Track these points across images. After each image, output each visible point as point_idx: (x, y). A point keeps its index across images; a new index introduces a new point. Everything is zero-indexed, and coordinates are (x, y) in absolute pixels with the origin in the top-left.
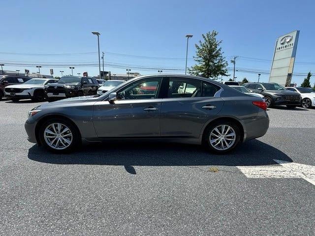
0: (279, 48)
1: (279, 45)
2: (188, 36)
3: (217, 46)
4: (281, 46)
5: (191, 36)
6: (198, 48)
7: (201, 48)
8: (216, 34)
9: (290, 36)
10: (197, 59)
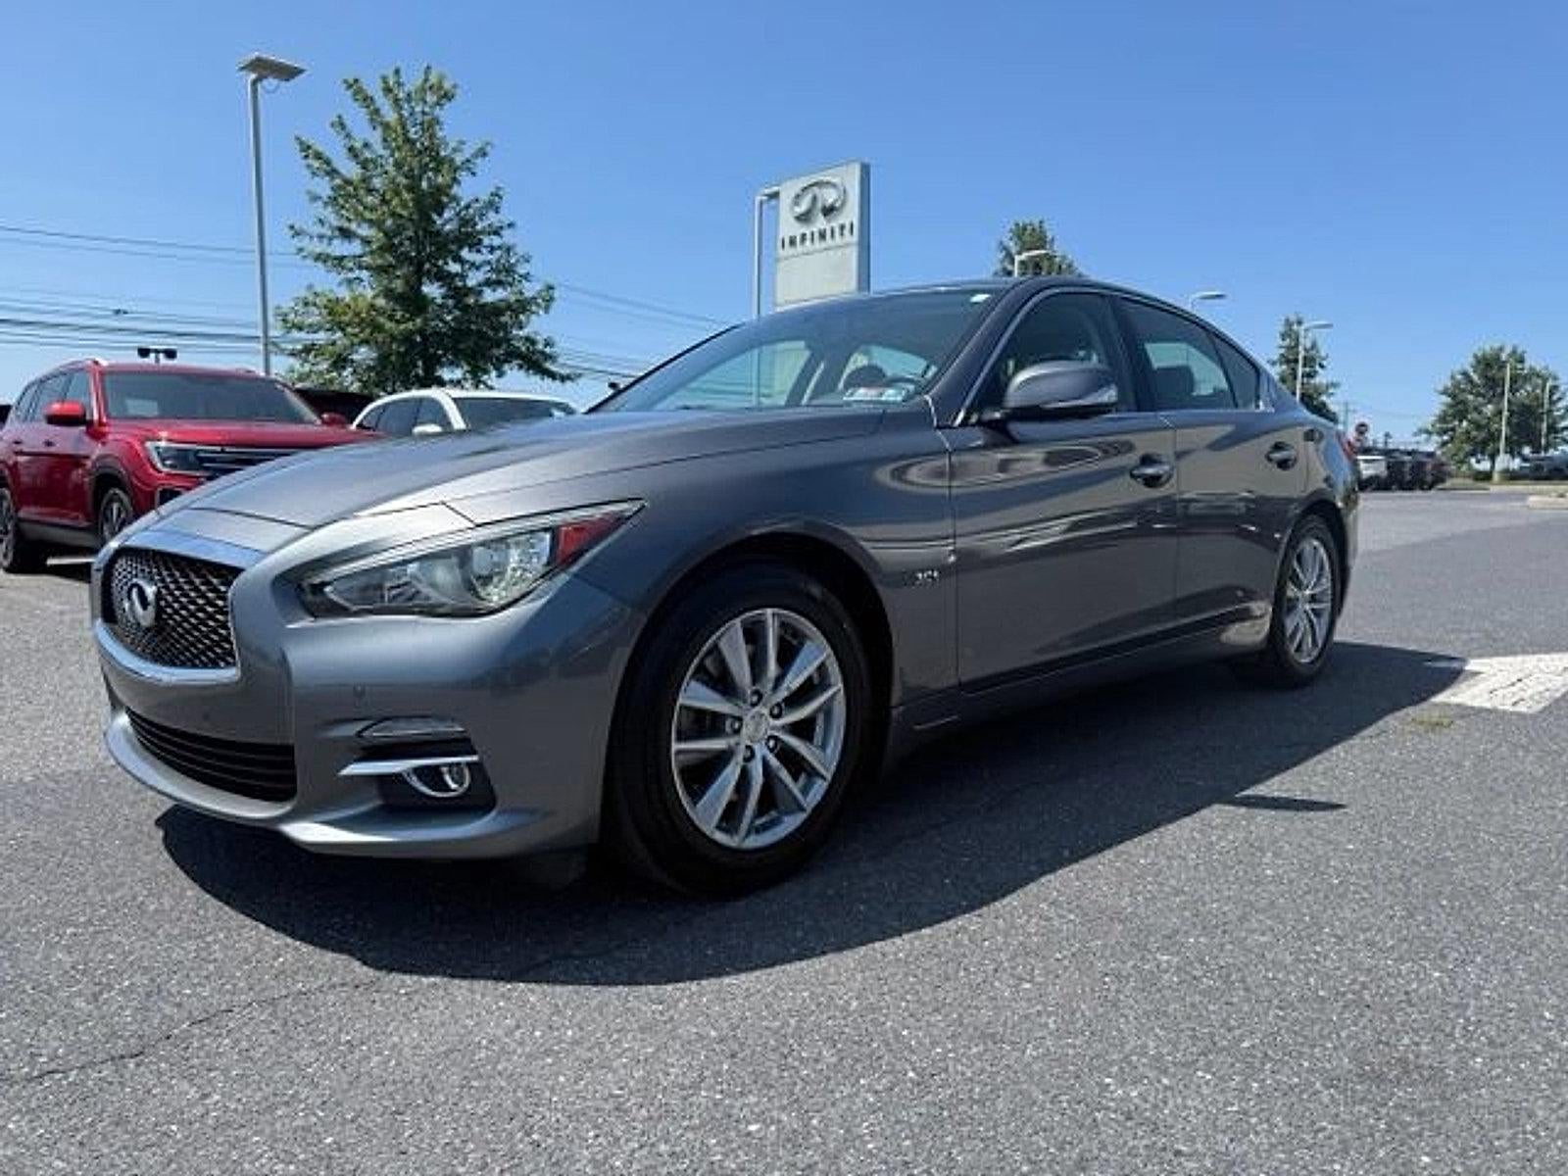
0: (792, 242)
1: (789, 227)
2: (263, 68)
3: (463, 176)
4: (798, 230)
5: (288, 73)
6: (333, 173)
7: (352, 171)
8: (448, 96)
9: (834, 186)
10: (319, 247)
